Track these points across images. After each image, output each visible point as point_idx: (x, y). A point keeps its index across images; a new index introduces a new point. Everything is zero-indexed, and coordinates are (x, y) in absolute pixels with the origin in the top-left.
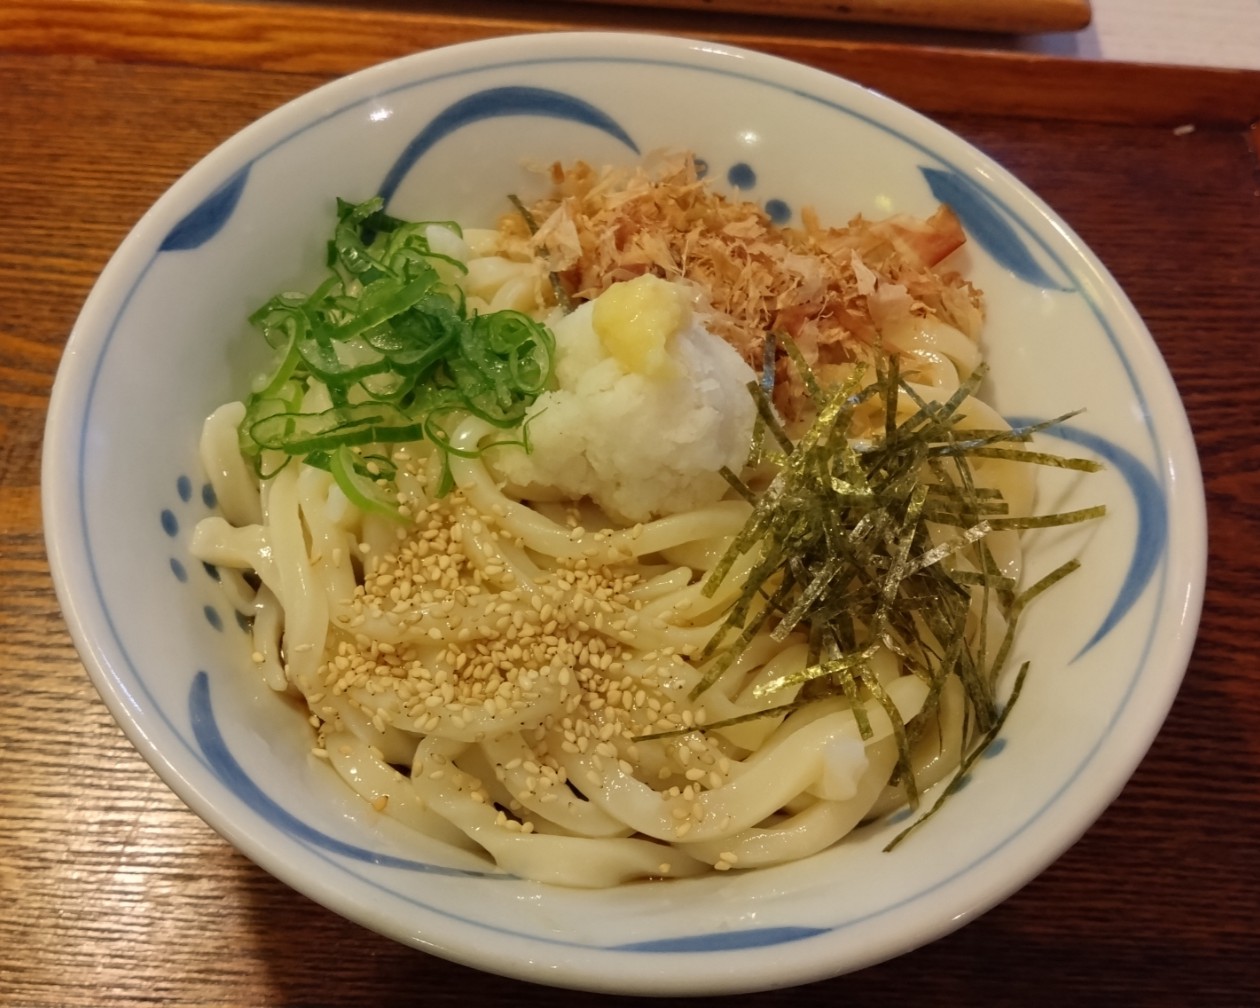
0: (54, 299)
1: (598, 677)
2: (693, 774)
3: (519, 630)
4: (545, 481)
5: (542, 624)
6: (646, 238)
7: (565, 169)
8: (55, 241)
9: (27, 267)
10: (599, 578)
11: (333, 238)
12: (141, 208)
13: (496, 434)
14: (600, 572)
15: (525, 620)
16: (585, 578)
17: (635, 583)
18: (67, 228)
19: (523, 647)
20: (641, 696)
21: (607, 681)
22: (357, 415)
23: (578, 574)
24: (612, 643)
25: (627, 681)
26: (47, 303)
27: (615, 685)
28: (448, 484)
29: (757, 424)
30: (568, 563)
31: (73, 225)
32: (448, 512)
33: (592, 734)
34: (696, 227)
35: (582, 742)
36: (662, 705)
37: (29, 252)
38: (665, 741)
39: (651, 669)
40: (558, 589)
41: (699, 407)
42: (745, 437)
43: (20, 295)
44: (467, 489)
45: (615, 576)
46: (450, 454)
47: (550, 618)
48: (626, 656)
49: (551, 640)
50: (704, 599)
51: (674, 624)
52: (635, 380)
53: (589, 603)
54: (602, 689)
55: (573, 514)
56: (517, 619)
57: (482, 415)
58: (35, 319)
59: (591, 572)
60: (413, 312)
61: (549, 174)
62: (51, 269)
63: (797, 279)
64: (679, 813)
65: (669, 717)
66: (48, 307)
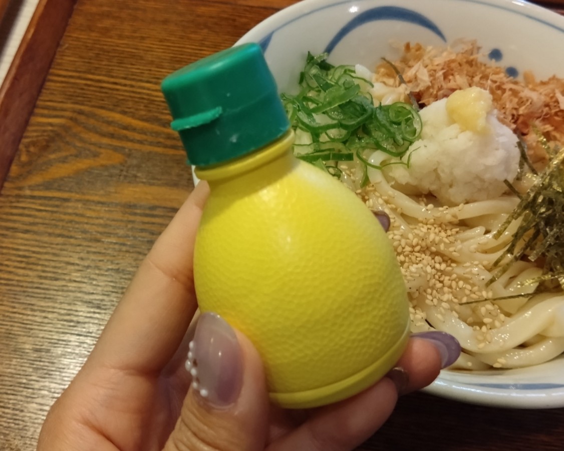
0: (145, 101)
1: (439, 274)
2: (486, 320)
3: (403, 248)
4: (413, 182)
5: (413, 247)
6: (457, 77)
7: (412, 46)
8: (145, 75)
9: (132, 86)
10: (440, 229)
11: (303, 71)
12: (184, 63)
13: (390, 159)
14: (440, 226)
15: (407, 244)
16: (433, 228)
17: (457, 232)
18: (150, 70)
19: (405, 256)
20: (461, 283)
21: (443, 276)
22: (323, 147)
23: (429, 226)
24: (446, 258)
25: (454, 276)
26: (142, 103)
27: (447, 278)
28: (366, 181)
29: (520, 161)
30: (424, 221)
31: (153, 69)
32: (365, 194)
33: (439, 298)
34: (477, 75)
35: (435, 301)
36: (472, 288)
37: (133, 80)
38: (474, 305)
39: (468, 270)
40: (422, 231)
41: (497, 149)
42: (515, 167)
43: (130, 99)
44: (376, 183)
45: (447, 228)
46: (368, 167)
47: (417, 245)
48: (454, 265)
49: (418, 254)
50: (494, 240)
51: (478, 251)
52: (468, 134)
53: (437, 239)
54: (442, 279)
55: (423, 200)
56: (403, 242)
57: (385, 150)
58: (137, 110)
59: (435, 226)
60: (350, 101)
61: (403, 48)
62: (143, 88)
63: (530, 101)
64: (481, 338)
65: (476, 293)
66: (142, 105)
